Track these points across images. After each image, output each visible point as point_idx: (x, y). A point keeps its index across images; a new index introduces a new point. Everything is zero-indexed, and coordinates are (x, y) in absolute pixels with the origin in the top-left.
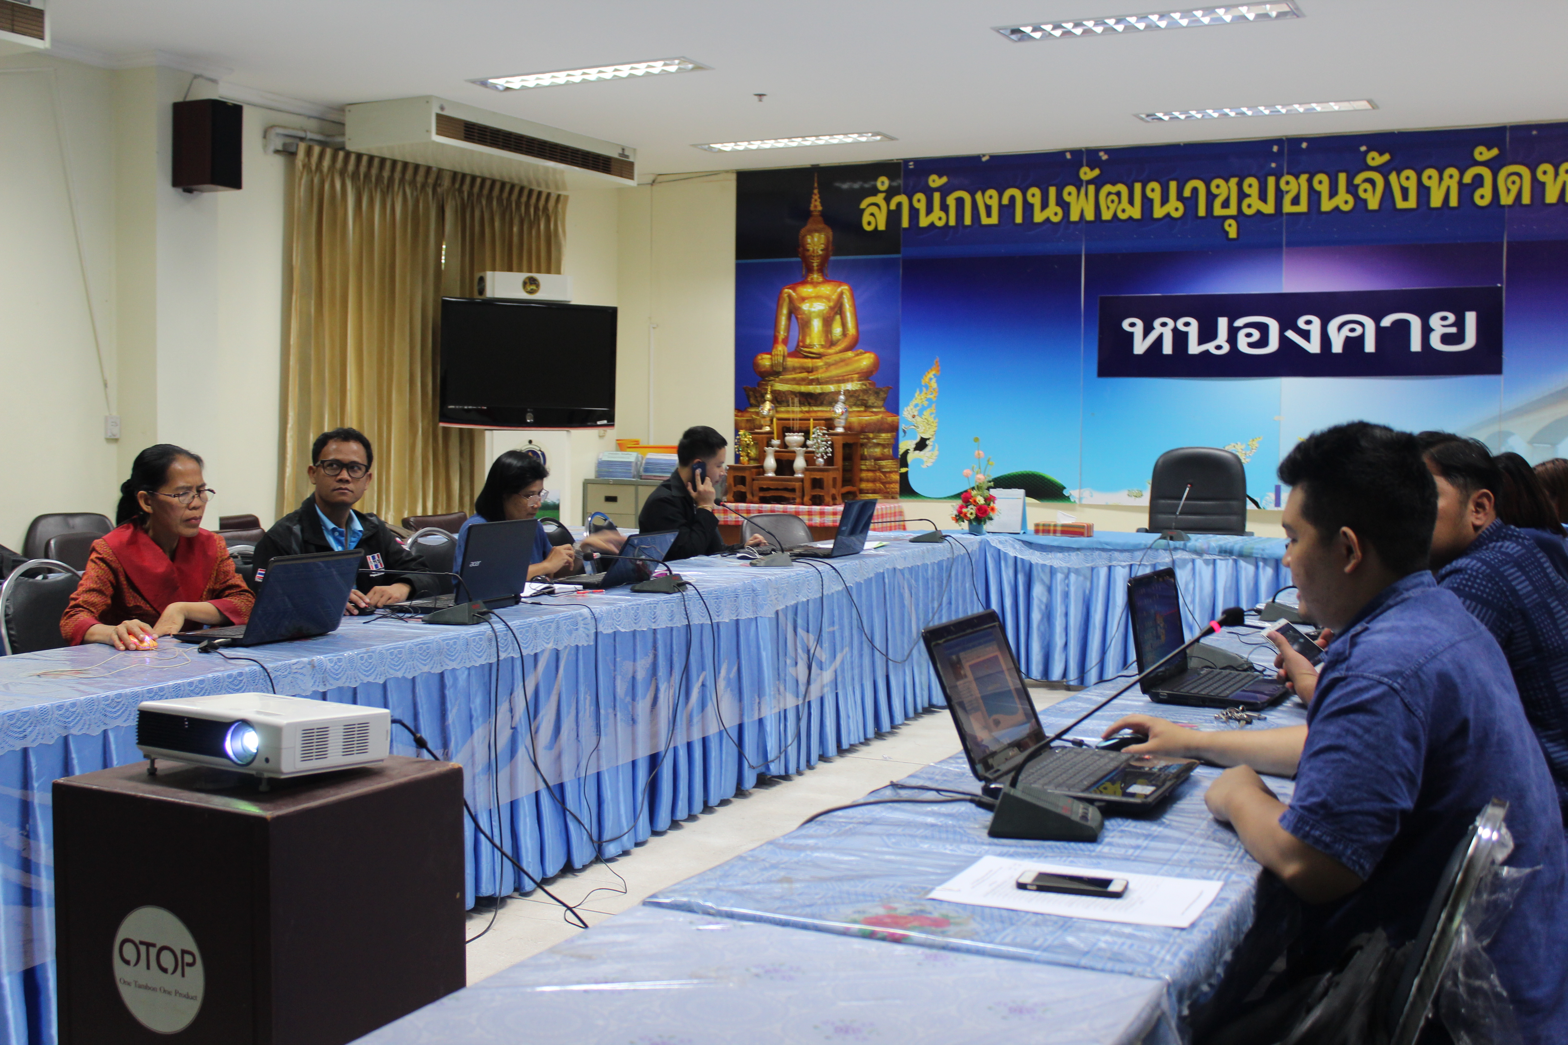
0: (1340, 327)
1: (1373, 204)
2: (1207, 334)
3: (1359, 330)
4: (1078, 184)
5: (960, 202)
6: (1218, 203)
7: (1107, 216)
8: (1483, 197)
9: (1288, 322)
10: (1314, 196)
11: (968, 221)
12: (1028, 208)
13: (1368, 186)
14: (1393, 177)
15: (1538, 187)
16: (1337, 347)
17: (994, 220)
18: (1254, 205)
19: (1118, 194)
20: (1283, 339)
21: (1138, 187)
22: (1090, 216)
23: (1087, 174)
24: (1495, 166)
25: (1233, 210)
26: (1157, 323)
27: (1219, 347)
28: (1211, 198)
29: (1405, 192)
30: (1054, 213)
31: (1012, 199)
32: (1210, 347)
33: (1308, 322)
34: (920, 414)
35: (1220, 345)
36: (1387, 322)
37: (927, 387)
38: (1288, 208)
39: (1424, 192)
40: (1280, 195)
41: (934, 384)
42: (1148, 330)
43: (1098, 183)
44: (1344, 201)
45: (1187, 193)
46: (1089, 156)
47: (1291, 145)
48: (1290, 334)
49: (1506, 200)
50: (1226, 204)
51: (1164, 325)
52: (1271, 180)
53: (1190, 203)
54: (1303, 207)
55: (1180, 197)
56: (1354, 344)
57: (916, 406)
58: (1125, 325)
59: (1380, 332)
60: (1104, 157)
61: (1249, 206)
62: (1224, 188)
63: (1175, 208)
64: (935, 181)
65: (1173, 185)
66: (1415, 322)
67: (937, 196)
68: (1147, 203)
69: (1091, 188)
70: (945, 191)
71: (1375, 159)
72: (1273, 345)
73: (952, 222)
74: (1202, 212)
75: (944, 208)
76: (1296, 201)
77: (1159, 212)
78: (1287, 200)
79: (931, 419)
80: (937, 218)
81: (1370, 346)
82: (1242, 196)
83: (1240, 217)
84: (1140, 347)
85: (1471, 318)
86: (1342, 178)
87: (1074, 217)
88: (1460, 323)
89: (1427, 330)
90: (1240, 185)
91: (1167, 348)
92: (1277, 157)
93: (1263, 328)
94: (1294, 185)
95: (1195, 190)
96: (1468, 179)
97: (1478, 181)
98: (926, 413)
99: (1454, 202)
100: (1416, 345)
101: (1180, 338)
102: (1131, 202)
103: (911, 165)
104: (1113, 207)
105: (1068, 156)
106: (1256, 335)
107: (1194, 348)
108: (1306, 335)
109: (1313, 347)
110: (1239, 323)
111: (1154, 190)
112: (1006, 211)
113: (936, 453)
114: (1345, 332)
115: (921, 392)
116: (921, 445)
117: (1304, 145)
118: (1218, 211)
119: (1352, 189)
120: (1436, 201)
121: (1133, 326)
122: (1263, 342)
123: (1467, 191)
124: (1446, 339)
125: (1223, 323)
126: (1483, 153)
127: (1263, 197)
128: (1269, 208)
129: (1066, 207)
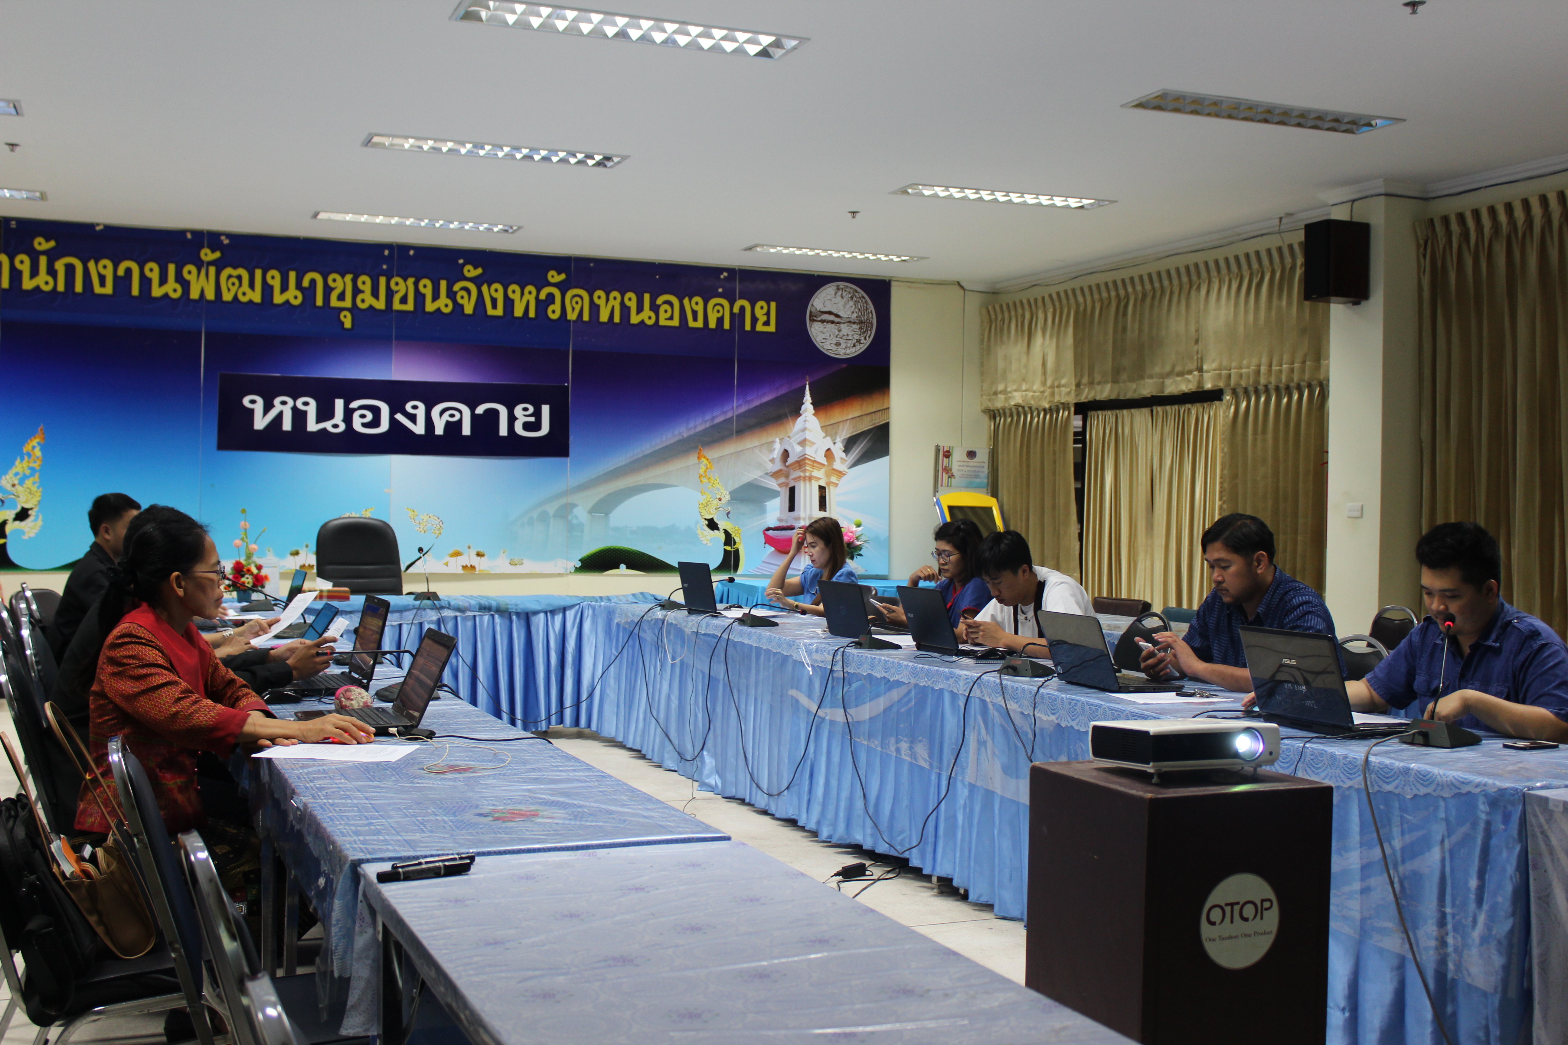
0: (442, 413)
1: (469, 309)
2: (325, 413)
3: (458, 416)
4: (199, 264)
5: (70, 269)
6: (334, 296)
7: (227, 297)
8: (554, 312)
9: (397, 407)
10: (420, 298)
11: (79, 288)
12: (145, 282)
13: (464, 293)
14: (485, 288)
15: (595, 309)
16: (439, 430)
17: (108, 290)
18: (366, 300)
19: (239, 278)
20: (393, 421)
21: (258, 273)
22: (210, 295)
23: (207, 255)
24: (563, 287)
25: (348, 303)
26: (277, 401)
27: (336, 426)
28: (328, 290)
29: (494, 301)
30: (172, 289)
31: (129, 271)
32: (328, 425)
33: (415, 407)
34: (22, 482)
35: (336, 424)
36: (480, 410)
37: (29, 455)
38: (397, 306)
39: (509, 304)
40: (390, 294)
41: (38, 452)
42: (268, 407)
43: (220, 265)
44: (444, 304)
45: (306, 283)
46: (212, 239)
47: (399, 251)
48: (399, 417)
49: (572, 316)
50: (341, 297)
51: (284, 403)
52: (383, 280)
53: (309, 293)
54: (410, 306)
55: (299, 286)
56: (453, 427)
57: (16, 474)
58: (246, 401)
59: (474, 417)
60: (226, 241)
61: (363, 301)
62: (340, 283)
63: (294, 296)
64: (41, 244)
65: (292, 275)
66: (503, 411)
67: (43, 261)
68: (267, 289)
69: (212, 270)
70: (53, 256)
71: (471, 271)
72: (384, 426)
73: (61, 288)
74: (319, 302)
75: (52, 272)
76: (404, 300)
77: (278, 299)
78: (397, 298)
79: (34, 489)
80: (43, 281)
81: (466, 430)
82: (356, 291)
83: (354, 310)
84: (260, 422)
85: (546, 409)
86: (443, 284)
87: (194, 294)
88: (537, 414)
89: (512, 419)
90: (354, 281)
91: (287, 425)
92: (389, 260)
93: (376, 411)
94: (403, 286)
95: (313, 282)
96: (543, 296)
97: (551, 298)
98: (29, 483)
99: (532, 314)
100: (503, 431)
101: (299, 416)
102: (252, 286)
103: (13, 224)
104: (234, 290)
105: (189, 236)
106: (369, 416)
107: (312, 426)
108: (413, 418)
109: (419, 429)
110: (354, 405)
111: (274, 278)
112: (122, 283)
113: (40, 523)
114: (446, 417)
115: (22, 459)
116: (23, 515)
117: (412, 252)
118: (334, 303)
119: (451, 295)
120: (518, 312)
121: (254, 403)
122: (375, 423)
123: (543, 305)
124: (527, 426)
125: (339, 404)
126: (554, 277)
127: (375, 294)
128: (380, 305)
129: (185, 285)
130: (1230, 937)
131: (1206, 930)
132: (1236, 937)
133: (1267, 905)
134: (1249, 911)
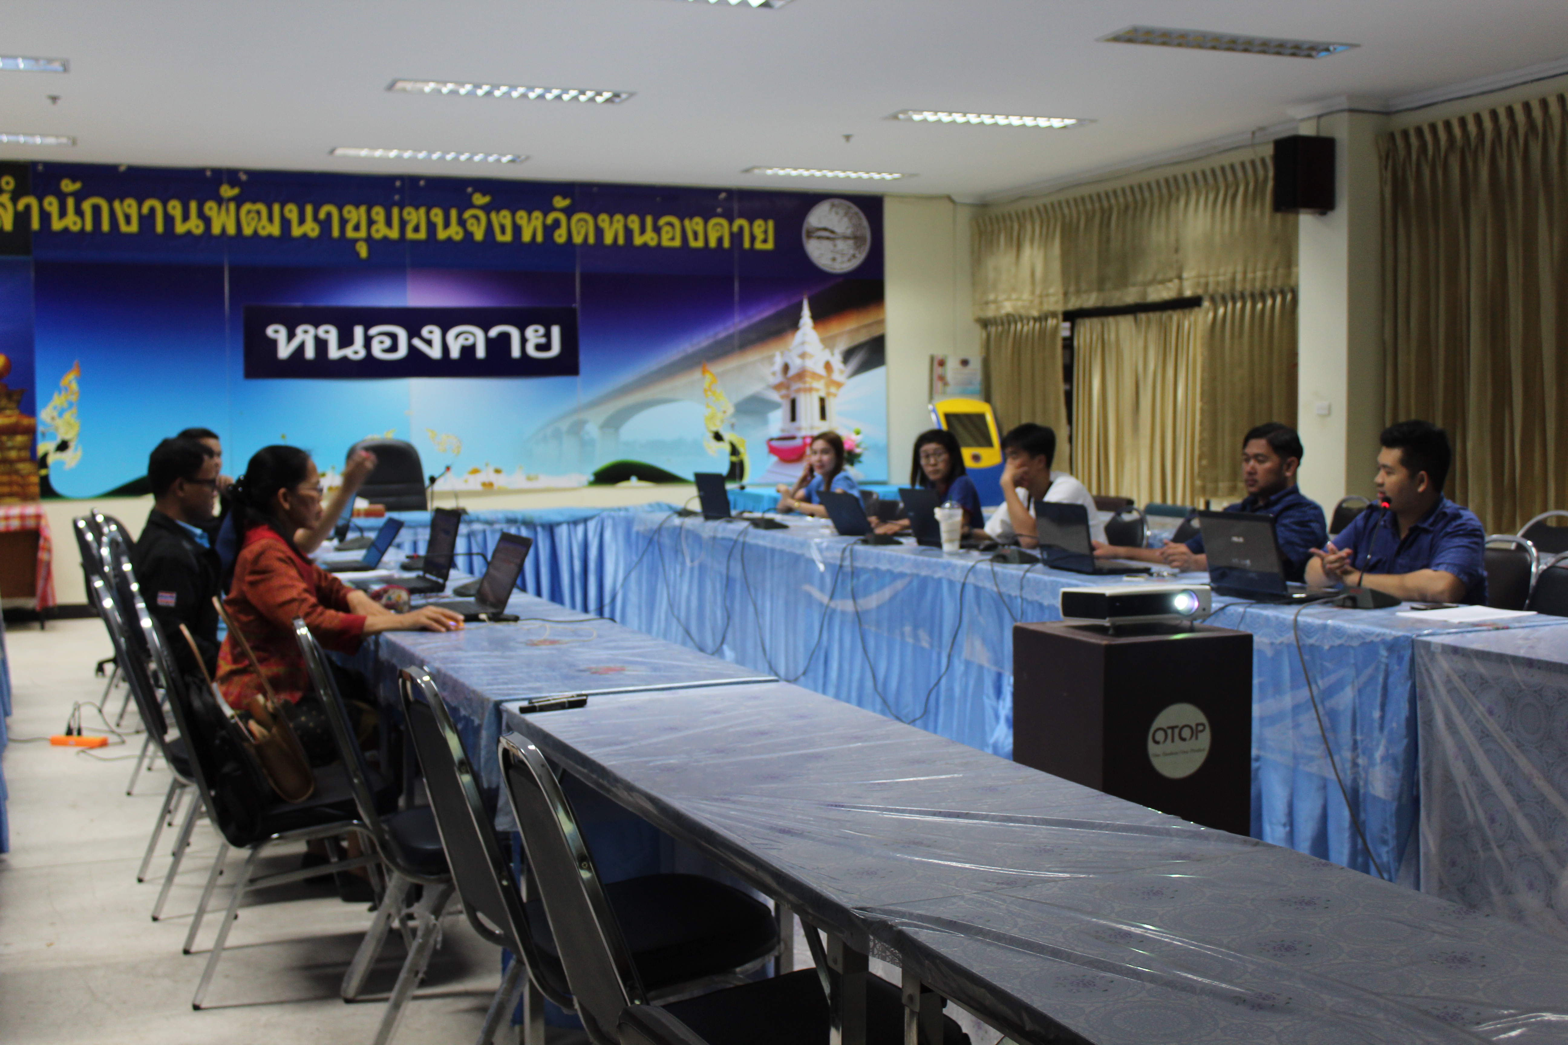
0: (458, 336)
1: (479, 236)
2: (346, 340)
3: (472, 339)
4: (220, 201)
5: (96, 209)
6: (349, 227)
7: (248, 231)
8: (560, 236)
9: (414, 332)
10: (432, 227)
11: (106, 226)
12: (169, 220)
13: (473, 221)
14: (493, 216)
15: (599, 232)
16: (455, 353)
17: (134, 228)
18: (381, 231)
19: (258, 213)
20: (410, 346)
21: (276, 208)
22: (231, 230)
23: (227, 191)
24: (569, 212)
25: (363, 234)
26: (300, 330)
27: (356, 353)
28: (343, 222)
29: (503, 229)
30: (195, 226)
31: (152, 210)
32: (348, 352)
33: (431, 332)
34: (61, 415)
35: (356, 351)
36: (494, 332)
37: (67, 389)
38: (410, 235)
39: (517, 230)
40: (403, 224)
41: (74, 386)
42: (291, 336)
43: (239, 201)
44: (455, 232)
45: (322, 215)
46: (230, 175)
47: (410, 182)
48: (417, 342)
49: (578, 239)
50: (357, 228)
51: (306, 332)
52: (395, 211)
53: (325, 225)
54: (422, 235)
55: (316, 219)
56: (468, 351)
57: (55, 408)
58: (270, 331)
59: (489, 342)
60: (244, 177)
61: (377, 231)
62: (355, 214)
63: (311, 229)
64: (68, 186)
65: (309, 209)
66: (515, 333)
67: (70, 202)
68: (286, 224)
69: (232, 206)
70: (79, 196)
71: (480, 199)
72: (402, 351)
73: (89, 227)
74: (336, 233)
75: (79, 212)
76: (416, 229)
77: (297, 231)
78: (409, 228)
79: (73, 421)
80: (71, 222)
81: (481, 353)
82: (371, 222)
83: (369, 240)
84: (284, 351)
85: (556, 331)
86: (454, 213)
87: (216, 230)
88: (548, 335)
89: (524, 341)
90: (369, 212)
91: (310, 353)
92: (400, 191)
93: (394, 337)
94: (415, 216)
95: (329, 215)
96: (550, 220)
97: (557, 224)
98: (67, 415)
99: (540, 238)
100: (516, 353)
101: (321, 345)
102: (271, 219)
103: (40, 168)
104: (253, 224)
105: (208, 174)
106: (388, 342)
107: (334, 353)
108: (429, 343)
109: (435, 353)
110: (373, 331)
111: (292, 211)
112: (147, 221)
113: (79, 454)
114: (461, 341)
115: (60, 393)
116: (63, 446)
117: (422, 183)
118: (350, 233)
119: (462, 223)
120: (526, 237)
121: (277, 332)
122: (394, 348)
123: (550, 230)
124: (539, 347)
125: (359, 331)
126: (560, 202)
127: (389, 223)
128: (394, 234)
129: (207, 221)
130: (1172, 754)
131: (1152, 748)
132: (1176, 753)
133: (1200, 728)
134: (1186, 733)
